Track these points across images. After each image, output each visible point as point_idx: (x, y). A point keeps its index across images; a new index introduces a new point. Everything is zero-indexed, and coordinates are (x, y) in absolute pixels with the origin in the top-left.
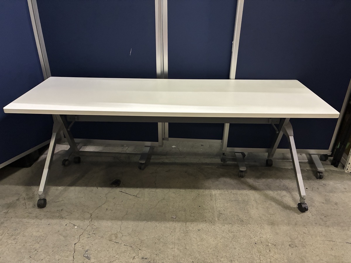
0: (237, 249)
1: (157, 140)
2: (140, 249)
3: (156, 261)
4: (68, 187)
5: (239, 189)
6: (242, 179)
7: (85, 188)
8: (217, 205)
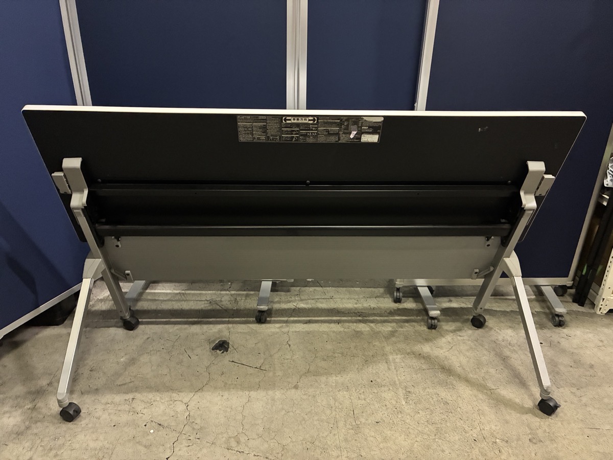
8: (399, 378)
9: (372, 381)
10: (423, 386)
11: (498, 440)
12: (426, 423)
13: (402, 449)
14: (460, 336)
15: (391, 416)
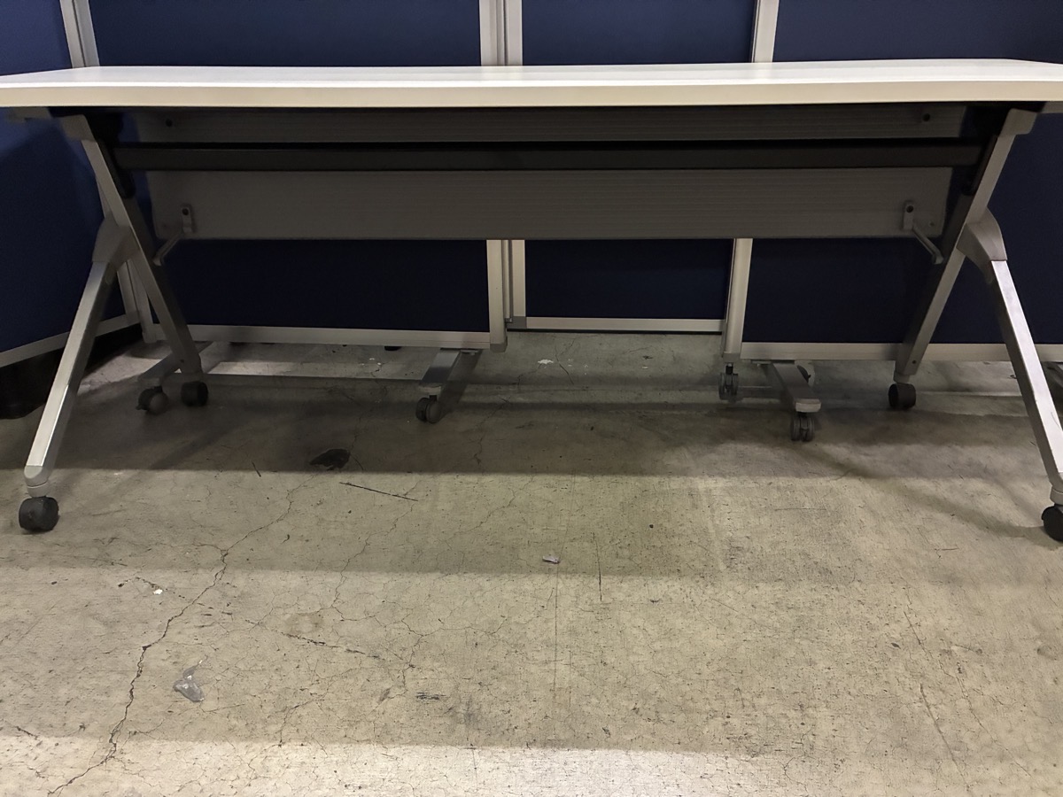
0: (821, 665)
1: (484, 326)
2: (412, 666)
3: (476, 707)
4: (149, 473)
5: (798, 475)
6: (807, 446)
7: (213, 474)
8: (718, 522)
9: (652, 526)
10: (771, 539)
11: (954, 648)
12: (773, 608)
13: (708, 655)
14: (866, 455)
15: (688, 591)
